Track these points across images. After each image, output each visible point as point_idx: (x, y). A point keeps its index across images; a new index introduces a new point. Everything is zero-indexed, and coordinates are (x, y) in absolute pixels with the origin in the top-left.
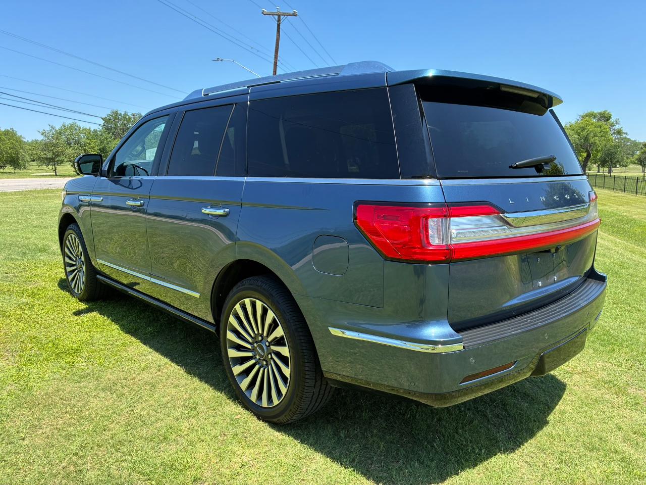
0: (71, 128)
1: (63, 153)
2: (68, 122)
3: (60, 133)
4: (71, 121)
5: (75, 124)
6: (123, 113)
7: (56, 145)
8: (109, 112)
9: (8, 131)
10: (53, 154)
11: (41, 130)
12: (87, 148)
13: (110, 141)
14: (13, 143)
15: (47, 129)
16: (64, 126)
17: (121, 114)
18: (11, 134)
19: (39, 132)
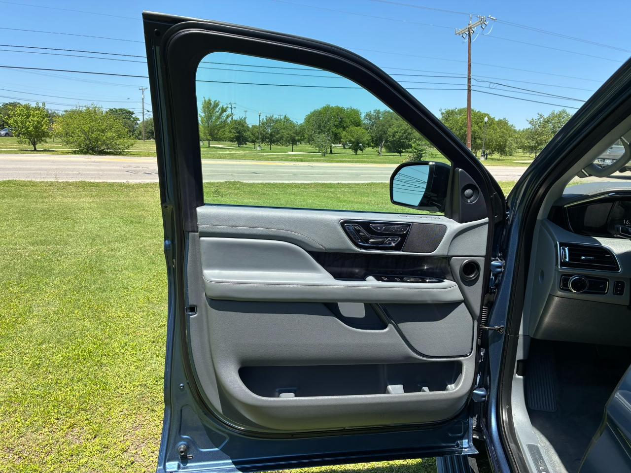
0: (559, 115)
2: (557, 110)
3: (548, 122)
4: (561, 109)
5: (564, 112)
7: (541, 134)
9: (501, 120)
10: (537, 142)
11: (530, 119)
14: (503, 132)
16: (553, 114)
18: (503, 124)
19: (528, 121)
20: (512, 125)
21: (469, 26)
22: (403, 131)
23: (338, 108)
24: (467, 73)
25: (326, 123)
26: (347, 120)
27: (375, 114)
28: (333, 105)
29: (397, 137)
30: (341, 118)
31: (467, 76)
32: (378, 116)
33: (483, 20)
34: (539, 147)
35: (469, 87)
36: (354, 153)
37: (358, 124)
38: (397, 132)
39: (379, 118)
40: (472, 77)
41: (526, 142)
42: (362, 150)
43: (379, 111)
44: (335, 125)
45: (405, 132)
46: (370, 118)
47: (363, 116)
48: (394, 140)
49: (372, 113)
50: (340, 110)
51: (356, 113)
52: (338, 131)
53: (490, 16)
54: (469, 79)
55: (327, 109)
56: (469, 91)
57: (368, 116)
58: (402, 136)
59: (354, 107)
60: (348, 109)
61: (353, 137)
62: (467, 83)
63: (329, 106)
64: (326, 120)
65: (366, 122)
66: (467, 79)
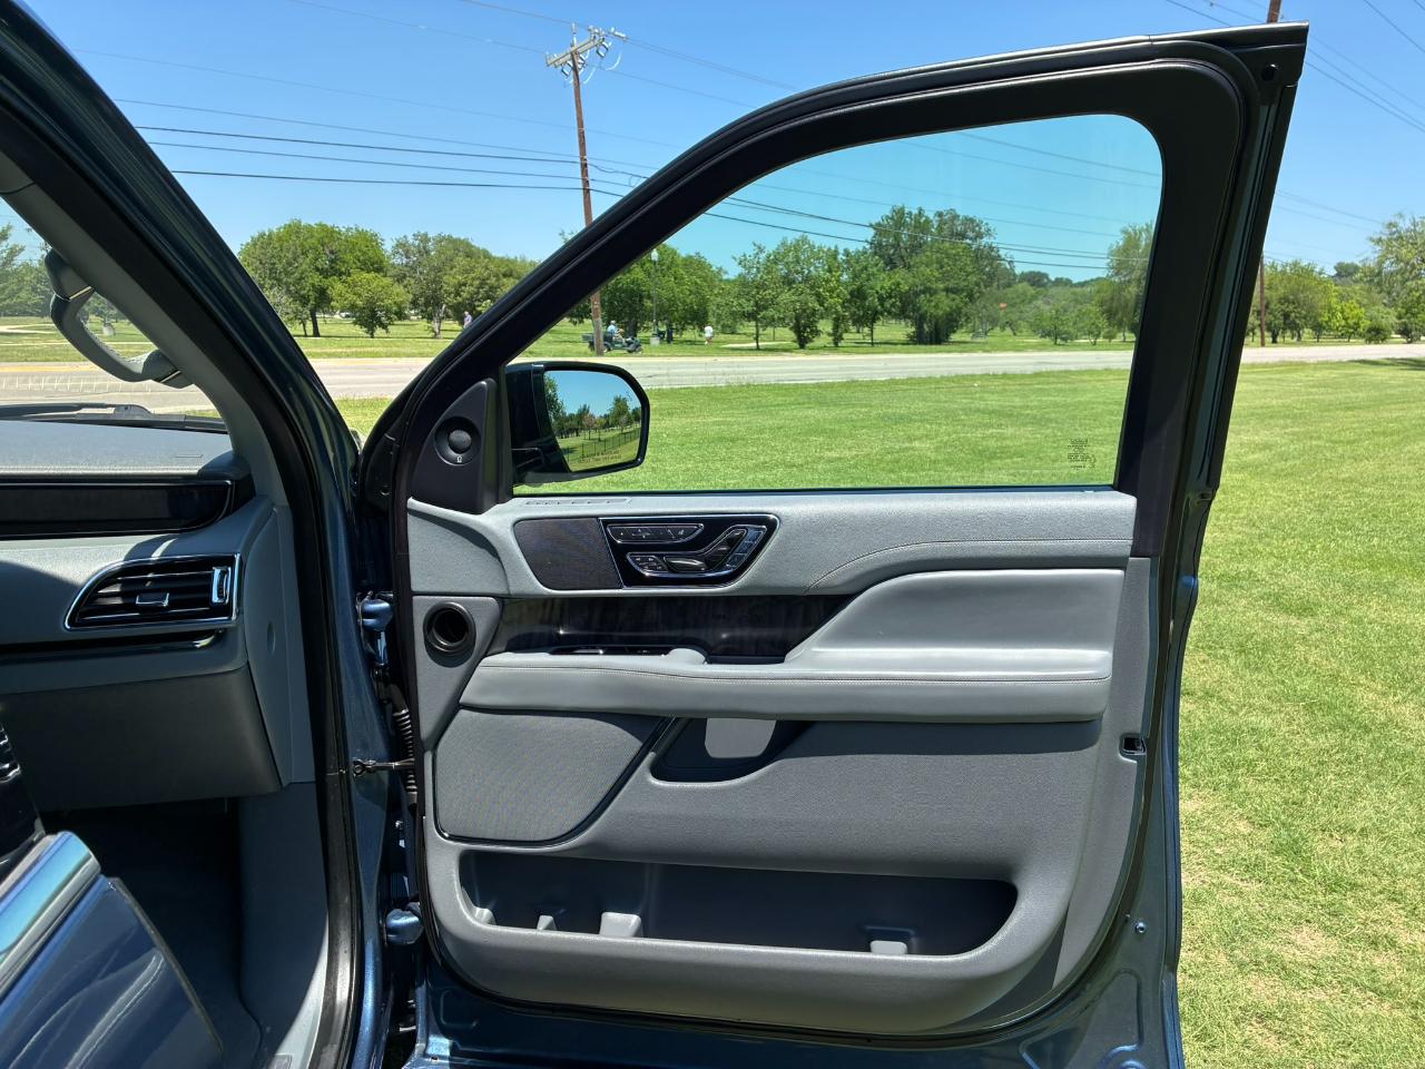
0: (797, 247)
1: (773, 302)
2: (791, 237)
3: (776, 262)
4: (798, 235)
5: (804, 240)
6: (915, 212)
7: (761, 286)
8: (888, 212)
9: (691, 257)
10: (756, 304)
11: (739, 255)
12: (821, 290)
13: (873, 274)
14: (696, 283)
15: (750, 251)
16: (783, 244)
17: (910, 213)
18: (694, 265)
19: (735, 258)
20: (721, 269)
21: (573, 49)
22: (477, 282)
23: (322, 227)
24: (577, 152)
25: (290, 264)
26: (349, 257)
27: (417, 243)
28: (310, 219)
29: (464, 295)
30: (332, 252)
31: (578, 160)
32: (424, 248)
33: (597, 36)
34: (762, 314)
35: (586, 183)
36: (366, 335)
37: (377, 266)
38: (465, 285)
39: (427, 252)
40: (588, 162)
41: (735, 303)
42: (384, 327)
43: (426, 235)
44: (317, 269)
45: (481, 286)
46: (408, 251)
47: (388, 246)
48: (459, 303)
49: (411, 240)
50: (329, 234)
51: (371, 240)
52: (326, 283)
53: (613, 29)
54: (584, 166)
55: (294, 230)
56: (587, 191)
57: (402, 246)
58: (478, 293)
59: (366, 227)
60: (348, 229)
61: (360, 296)
62: (580, 176)
63: (300, 222)
64: (290, 255)
65: (398, 260)
66: (579, 167)
